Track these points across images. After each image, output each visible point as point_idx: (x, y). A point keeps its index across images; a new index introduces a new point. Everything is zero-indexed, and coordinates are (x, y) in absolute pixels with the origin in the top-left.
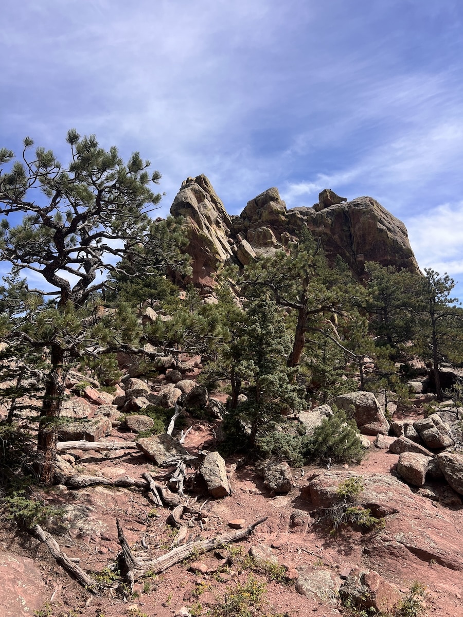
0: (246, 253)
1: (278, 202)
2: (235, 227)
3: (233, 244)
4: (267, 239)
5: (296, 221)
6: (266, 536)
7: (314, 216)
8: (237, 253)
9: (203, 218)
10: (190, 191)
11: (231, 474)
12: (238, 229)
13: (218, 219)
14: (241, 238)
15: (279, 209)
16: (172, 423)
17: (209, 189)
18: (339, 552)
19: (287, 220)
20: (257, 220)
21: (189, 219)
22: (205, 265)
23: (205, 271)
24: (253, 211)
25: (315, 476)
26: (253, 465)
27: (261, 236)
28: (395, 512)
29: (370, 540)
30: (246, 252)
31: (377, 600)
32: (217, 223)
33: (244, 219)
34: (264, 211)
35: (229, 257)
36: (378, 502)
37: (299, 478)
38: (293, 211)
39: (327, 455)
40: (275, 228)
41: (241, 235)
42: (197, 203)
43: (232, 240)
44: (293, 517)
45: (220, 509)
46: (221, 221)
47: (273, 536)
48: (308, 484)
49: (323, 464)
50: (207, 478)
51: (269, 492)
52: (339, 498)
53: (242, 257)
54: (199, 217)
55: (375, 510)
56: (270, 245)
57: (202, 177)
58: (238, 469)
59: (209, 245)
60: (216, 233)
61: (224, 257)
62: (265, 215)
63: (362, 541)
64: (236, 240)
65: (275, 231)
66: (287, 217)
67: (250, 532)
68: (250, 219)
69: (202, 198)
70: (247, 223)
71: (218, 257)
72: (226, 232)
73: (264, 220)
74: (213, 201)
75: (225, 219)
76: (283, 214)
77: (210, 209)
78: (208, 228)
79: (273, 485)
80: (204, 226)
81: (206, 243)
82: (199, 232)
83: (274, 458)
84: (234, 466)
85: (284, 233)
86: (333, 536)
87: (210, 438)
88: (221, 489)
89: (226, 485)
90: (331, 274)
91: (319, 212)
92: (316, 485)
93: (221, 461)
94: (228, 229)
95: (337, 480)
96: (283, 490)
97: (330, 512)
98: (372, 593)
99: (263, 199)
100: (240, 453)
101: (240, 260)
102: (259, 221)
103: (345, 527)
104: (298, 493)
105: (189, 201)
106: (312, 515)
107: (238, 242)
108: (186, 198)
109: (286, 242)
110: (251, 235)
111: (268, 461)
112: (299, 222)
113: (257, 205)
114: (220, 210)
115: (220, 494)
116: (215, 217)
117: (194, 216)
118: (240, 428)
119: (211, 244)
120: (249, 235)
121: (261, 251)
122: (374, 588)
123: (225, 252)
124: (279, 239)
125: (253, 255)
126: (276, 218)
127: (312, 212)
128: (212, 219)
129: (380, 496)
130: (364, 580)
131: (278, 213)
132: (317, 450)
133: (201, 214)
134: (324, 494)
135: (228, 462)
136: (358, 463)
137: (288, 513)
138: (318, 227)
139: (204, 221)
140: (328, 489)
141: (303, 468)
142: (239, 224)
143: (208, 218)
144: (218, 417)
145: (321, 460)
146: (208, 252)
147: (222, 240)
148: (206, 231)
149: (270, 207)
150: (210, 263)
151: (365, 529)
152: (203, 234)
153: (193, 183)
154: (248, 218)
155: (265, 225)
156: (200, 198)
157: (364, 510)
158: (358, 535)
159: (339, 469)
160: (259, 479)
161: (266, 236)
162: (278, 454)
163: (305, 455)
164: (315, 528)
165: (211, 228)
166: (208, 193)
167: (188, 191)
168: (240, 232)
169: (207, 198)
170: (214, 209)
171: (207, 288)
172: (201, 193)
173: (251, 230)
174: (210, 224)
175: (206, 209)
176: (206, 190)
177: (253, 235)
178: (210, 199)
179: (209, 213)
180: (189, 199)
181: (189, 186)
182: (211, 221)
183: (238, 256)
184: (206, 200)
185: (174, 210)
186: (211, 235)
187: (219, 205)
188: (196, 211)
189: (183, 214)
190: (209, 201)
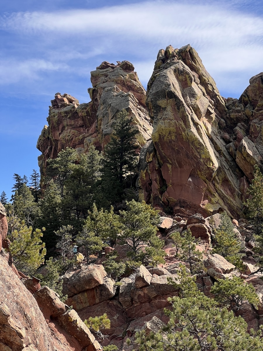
2: (232, 117)
3: (229, 141)
8: (235, 155)
9: (190, 111)
10: (172, 72)
12: (237, 118)
14: (240, 134)
17: (198, 66)
22: (191, 176)
23: (192, 184)
24: (257, 94)
30: (248, 156)
32: (209, 115)
33: (245, 104)
41: (241, 129)
42: (181, 89)
43: (227, 136)
46: (212, 111)
53: (243, 162)
54: (184, 111)
59: (198, 148)
60: (207, 129)
64: (234, 136)
68: (253, 104)
69: (189, 82)
70: (249, 111)
71: (209, 165)
72: (219, 124)
74: (204, 83)
75: (217, 105)
77: (200, 97)
80: (191, 123)
81: (194, 145)
94: (223, 121)
101: (240, 165)
105: (172, 89)
107: (236, 139)
108: (168, 85)
110: (255, 129)
114: (211, 94)
116: (206, 107)
117: (179, 109)
120: (252, 129)
128: (203, 110)
133: (188, 105)
139: (191, 114)
142: (238, 111)
143: (197, 110)
148: (194, 130)
150: (199, 173)
152: (190, 134)
153: (176, 60)
156: (185, 83)
165: (200, 123)
166: (196, 72)
167: (168, 73)
168: (239, 124)
169: (195, 81)
170: (204, 95)
171: (198, 216)
172: (187, 73)
173: (254, 121)
174: (199, 119)
175: (194, 97)
176: (193, 68)
177: (258, 129)
178: (198, 81)
179: (198, 103)
180: (172, 86)
181: (170, 65)
182: (200, 112)
183: (237, 160)
184: (193, 83)
185: (152, 101)
186: (200, 134)
187: (210, 88)
188: (182, 102)
189: (163, 106)
190: (197, 84)
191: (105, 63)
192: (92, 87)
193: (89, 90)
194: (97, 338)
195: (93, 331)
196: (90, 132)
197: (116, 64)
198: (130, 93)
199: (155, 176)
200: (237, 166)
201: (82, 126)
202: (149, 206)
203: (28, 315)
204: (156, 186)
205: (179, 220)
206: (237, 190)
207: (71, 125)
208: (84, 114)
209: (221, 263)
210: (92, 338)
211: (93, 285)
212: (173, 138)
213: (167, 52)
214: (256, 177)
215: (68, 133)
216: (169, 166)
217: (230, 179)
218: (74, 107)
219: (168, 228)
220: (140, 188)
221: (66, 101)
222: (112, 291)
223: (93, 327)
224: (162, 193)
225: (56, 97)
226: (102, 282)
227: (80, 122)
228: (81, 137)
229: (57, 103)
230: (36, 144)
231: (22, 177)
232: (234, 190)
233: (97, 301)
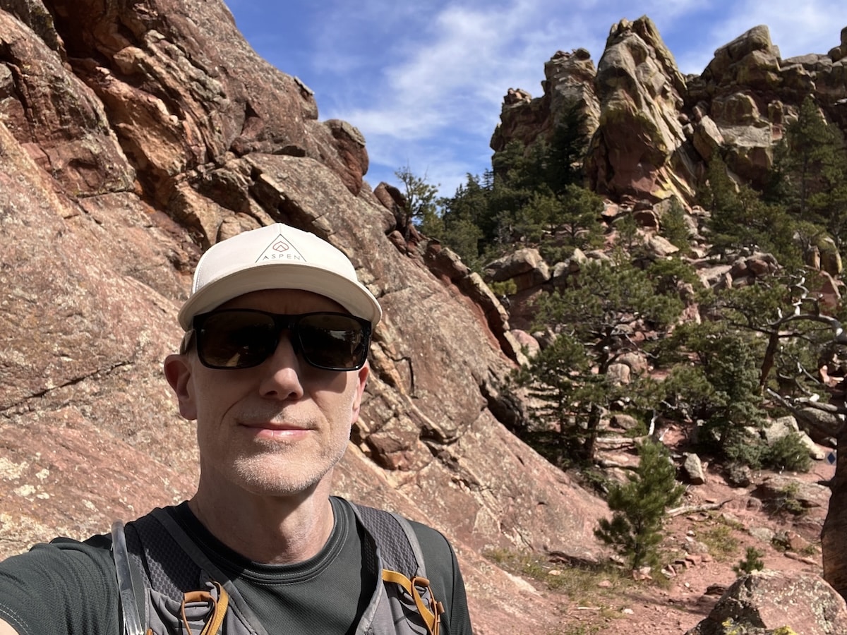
0: (707, 139)
1: (768, 51)
2: (691, 95)
3: (687, 123)
4: (744, 113)
5: (795, 81)
6: (731, 510)
7: (829, 71)
8: (693, 137)
9: (642, 90)
10: (625, 47)
11: (705, 470)
12: (697, 97)
13: (666, 87)
14: (700, 113)
15: (767, 63)
16: (653, 425)
17: (654, 39)
18: (778, 523)
19: (781, 79)
20: (728, 81)
21: (621, 93)
22: (641, 161)
23: (642, 170)
24: (723, 67)
25: (768, 478)
26: (721, 464)
27: (734, 109)
28: (818, 506)
29: (799, 519)
30: (708, 136)
31: (792, 543)
32: (664, 93)
33: (709, 81)
34: (742, 67)
35: (679, 144)
36: (807, 499)
37: (757, 478)
38: (792, 64)
39: (781, 464)
40: (758, 94)
41: (700, 107)
42: (634, 65)
43: (685, 116)
44: (749, 502)
45: (699, 491)
46: (669, 89)
47: (736, 510)
48: (762, 483)
49: (777, 470)
50: (689, 471)
51: (733, 485)
52: (782, 494)
53: (702, 145)
54: (636, 89)
55: (804, 503)
56: (748, 122)
57: (643, 20)
58: (709, 467)
60: (662, 109)
61: (671, 145)
62: (744, 74)
63: (794, 519)
64: (693, 117)
65: (759, 98)
66: (779, 74)
67: (721, 506)
68: (717, 79)
69: (643, 56)
70: (711, 87)
71: (662, 148)
72: (676, 104)
73: (741, 81)
74: (660, 58)
75: (675, 83)
76: (774, 70)
77: (655, 74)
78: (649, 104)
79: (737, 480)
80: (643, 102)
81: (645, 127)
82: (635, 111)
83: (738, 462)
84: (706, 464)
85: (774, 102)
86: (776, 515)
87: (682, 437)
88: (700, 479)
89: (702, 477)
90: (842, 193)
91: (838, 63)
92: (767, 484)
93: (698, 460)
94: (681, 99)
95: (783, 483)
96: (744, 484)
97: (774, 502)
98: (790, 540)
99: (741, 47)
100: (710, 455)
101: (698, 148)
102: (732, 83)
103: (783, 511)
104: (755, 488)
105: (623, 65)
106: (763, 502)
107: (695, 120)
108: (618, 62)
109: (776, 117)
110: (718, 107)
111: (733, 464)
112: (802, 83)
113: (731, 56)
114: (669, 70)
115: (698, 482)
116: (661, 85)
117: (630, 87)
118: (711, 436)
119: (652, 129)
120: (714, 108)
121: (732, 132)
122: (791, 538)
123: (672, 137)
124: (764, 112)
125: (719, 139)
126: (762, 77)
127: (826, 64)
128: (657, 88)
129: (812, 496)
130: (786, 534)
131: (766, 69)
132: (772, 460)
133: (641, 83)
134: (772, 490)
135: (703, 461)
136: (806, 472)
137: (747, 499)
138: (834, 88)
139: (644, 93)
140: (776, 488)
141: (761, 471)
142: (699, 88)
143: (651, 89)
144: (686, 418)
145: (776, 466)
146: (647, 141)
147: (669, 119)
148: (646, 110)
149: (753, 60)
150: (650, 157)
151: (796, 513)
152: (641, 115)
153: (629, 33)
154: (714, 77)
155: (742, 89)
156: (639, 56)
157: (797, 502)
158: (792, 516)
159: (788, 475)
160: (726, 475)
161: (743, 107)
162: (742, 461)
163: (763, 462)
164: (763, 509)
165: (654, 103)
166: (651, 45)
167: (620, 48)
168: (699, 103)
169: (650, 55)
170: (660, 71)
171: (645, 202)
172: (641, 47)
173: (717, 98)
174: (653, 97)
175: (648, 73)
176: (648, 41)
177: (721, 107)
178: (654, 55)
179: (652, 80)
180: (623, 62)
181: (622, 39)
182: (654, 91)
183: (695, 142)
184: (648, 59)
185: (600, 81)
186: (653, 115)
187: (668, 63)
188: (633, 79)
189: (613, 85)
190: (653, 59)
191: (560, 52)
192: (545, 79)
193: (542, 83)
194: (501, 303)
195: (499, 298)
196: (543, 127)
197: (571, 52)
198: (585, 83)
199: (602, 163)
200: (695, 150)
201: (534, 122)
202: (593, 193)
203: (358, 235)
204: (602, 172)
205: (626, 207)
206: (692, 175)
207: (523, 121)
208: (537, 109)
209: (663, 246)
210: (496, 302)
211: (526, 269)
212: (623, 120)
213: (620, 25)
214: (714, 160)
215: (520, 129)
216: (617, 151)
217: (685, 163)
218: (526, 102)
219: (612, 215)
220: (585, 176)
221: (519, 96)
222: (547, 276)
223: (498, 291)
224: (608, 180)
225: (509, 92)
226: (535, 266)
227: (533, 118)
228: (533, 133)
229: (510, 98)
230: (489, 143)
231: (474, 176)
232: (689, 175)
233: (531, 284)
